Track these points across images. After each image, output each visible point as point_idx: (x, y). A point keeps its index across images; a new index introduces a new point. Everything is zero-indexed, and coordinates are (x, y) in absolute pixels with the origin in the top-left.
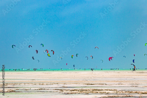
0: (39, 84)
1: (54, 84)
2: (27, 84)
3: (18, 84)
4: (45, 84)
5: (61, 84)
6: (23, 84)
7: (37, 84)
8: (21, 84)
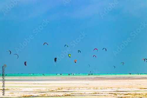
0: (93, 88)
1: (108, 88)
2: (81, 88)
3: (73, 89)
4: (99, 88)
5: (115, 89)
6: (78, 89)
7: (91, 88)
8: (75, 89)
